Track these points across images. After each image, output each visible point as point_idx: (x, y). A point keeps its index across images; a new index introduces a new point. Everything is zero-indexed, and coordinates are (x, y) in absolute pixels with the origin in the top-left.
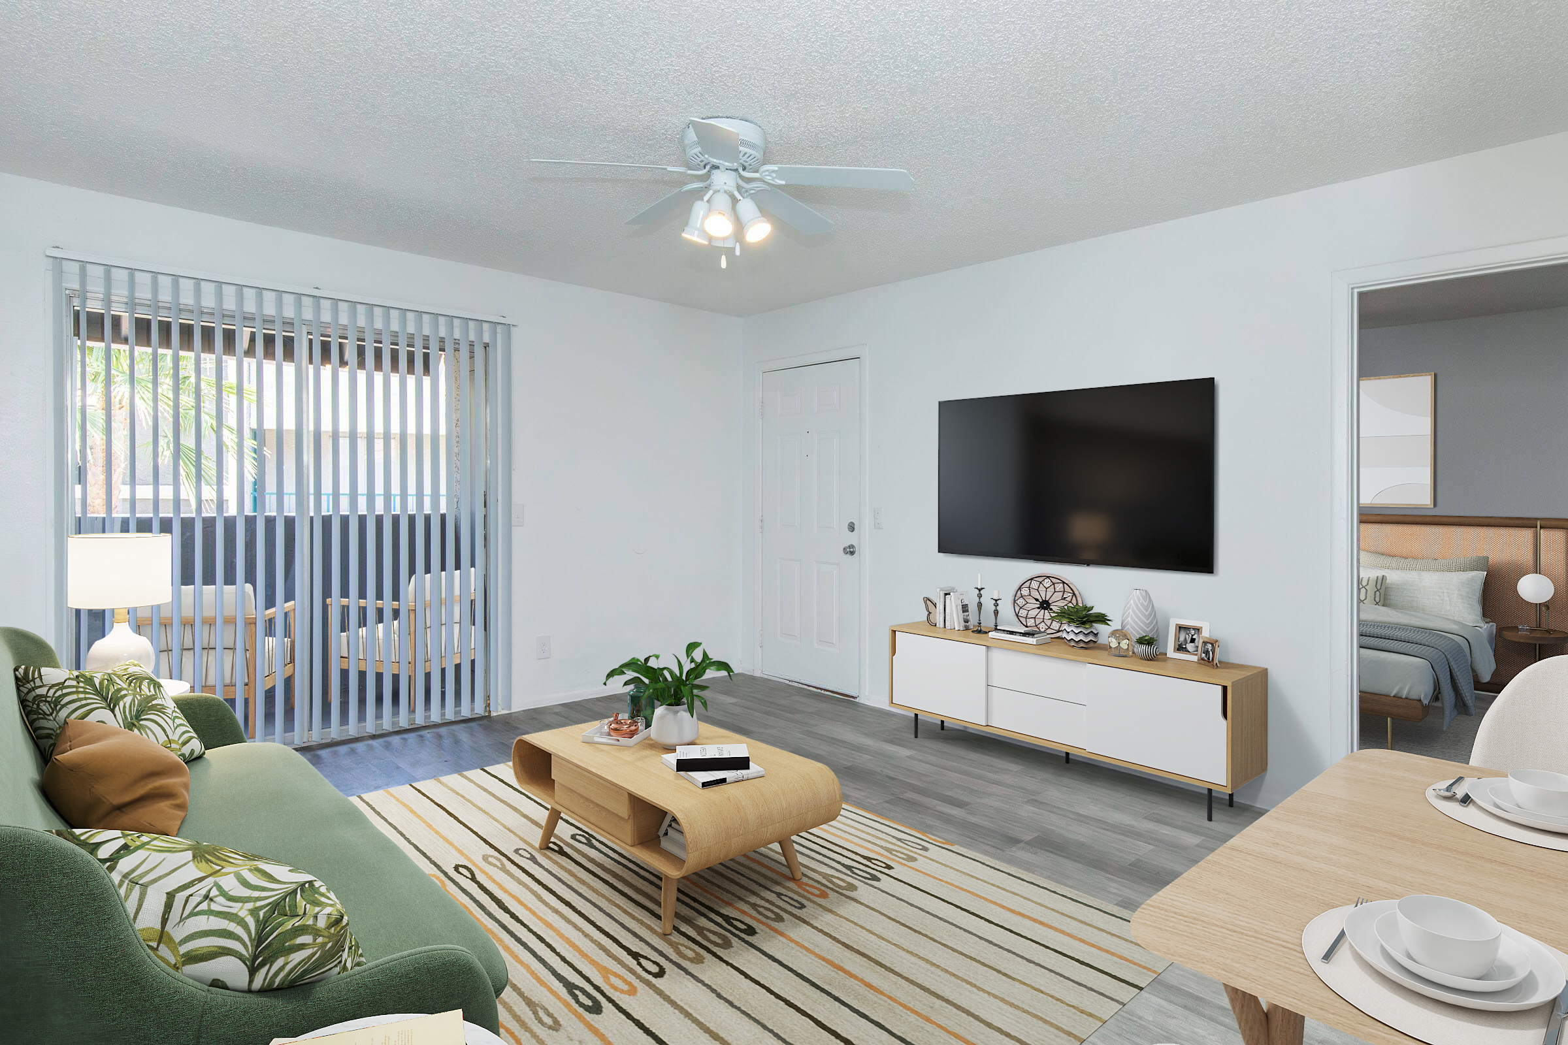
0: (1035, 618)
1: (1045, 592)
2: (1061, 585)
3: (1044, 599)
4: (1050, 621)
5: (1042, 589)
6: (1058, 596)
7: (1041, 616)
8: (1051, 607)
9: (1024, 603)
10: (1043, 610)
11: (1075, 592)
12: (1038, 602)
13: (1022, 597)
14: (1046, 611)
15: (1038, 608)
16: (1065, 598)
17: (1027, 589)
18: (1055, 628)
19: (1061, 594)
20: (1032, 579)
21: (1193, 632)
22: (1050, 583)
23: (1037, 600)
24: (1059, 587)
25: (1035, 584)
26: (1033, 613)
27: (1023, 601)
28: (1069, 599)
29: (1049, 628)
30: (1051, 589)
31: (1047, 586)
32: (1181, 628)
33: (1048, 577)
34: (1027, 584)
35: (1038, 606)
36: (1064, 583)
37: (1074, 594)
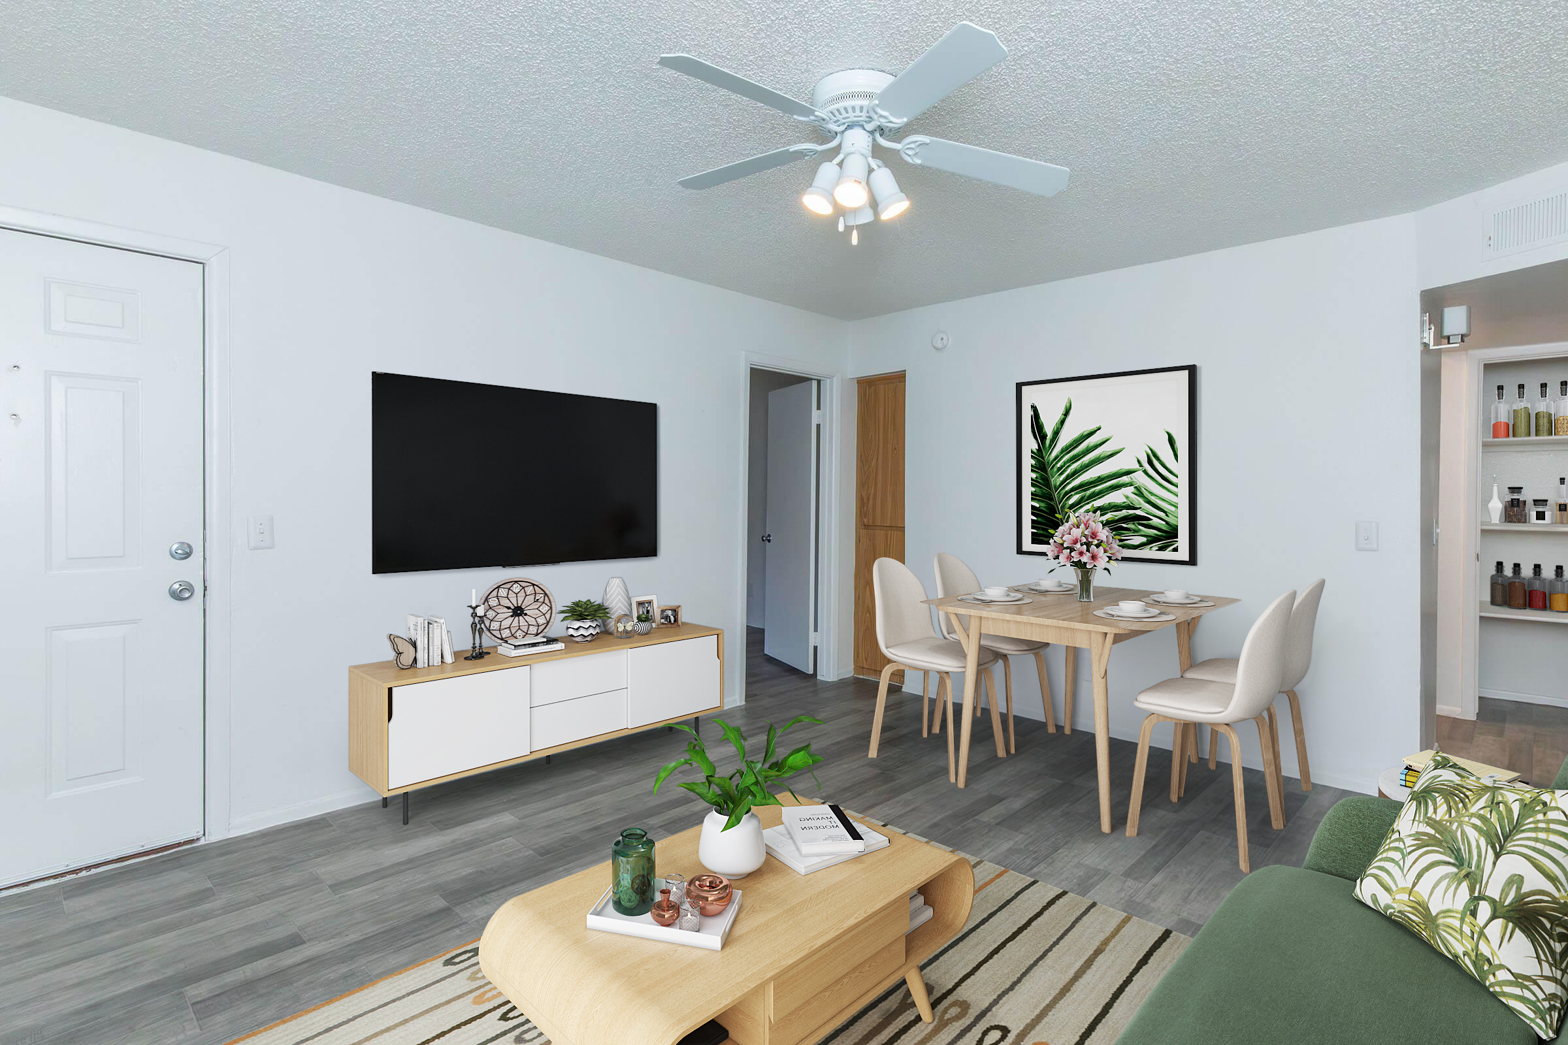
0: (510, 627)
1: (516, 598)
2: (532, 587)
3: (516, 606)
4: (527, 627)
5: (511, 595)
6: (530, 599)
7: (515, 623)
8: (525, 612)
9: (494, 615)
10: (517, 618)
11: (547, 592)
12: (510, 610)
13: (491, 608)
14: (521, 617)
15: (512, 616)
16: (538, 600)
17: (495, 599)
18: (533, 633)
19: (533, 596)
20: (498, 587)
21: (647, 605)
22: (519, 588)
23: (508, 608)
24: (530, 590)
25: (503, 592)
26: (506, 623)
27: (493, 612)
28: (541, 600)
29: (527, 633)
30: (522, 594)
31: (517, 591)
32: (640, 604)
33: (516, 582)
34: (495, 593)
35: (511, 614)
36: (533, 585)
37: (546, 594)
